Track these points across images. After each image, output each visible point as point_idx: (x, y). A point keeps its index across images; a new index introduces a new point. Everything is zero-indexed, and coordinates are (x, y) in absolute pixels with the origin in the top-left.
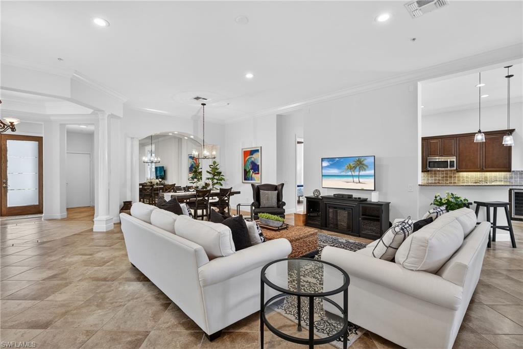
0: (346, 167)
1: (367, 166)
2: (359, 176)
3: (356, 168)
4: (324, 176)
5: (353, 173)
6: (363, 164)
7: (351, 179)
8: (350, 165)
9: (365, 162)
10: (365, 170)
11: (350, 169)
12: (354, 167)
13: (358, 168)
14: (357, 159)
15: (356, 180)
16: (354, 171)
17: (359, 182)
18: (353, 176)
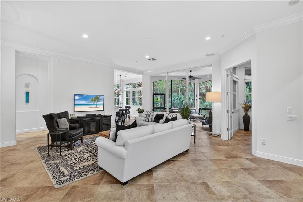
0: (90, 100)
1: (100, 100)
2: (97, 104)
3: (95, 100)
4: (76, 105)
5: (94, 103)
6: (99, 99)
7: (93, 106)
8: (92, 99)
9: (100, 98)
10: (100, 101)
11: (93, 101)
12: (94, 100)
13: (96, 100)
14: (96, 96)
15: (95, 106)
16: (94, 102)
17: (97, 107)
18: (94, 104)
